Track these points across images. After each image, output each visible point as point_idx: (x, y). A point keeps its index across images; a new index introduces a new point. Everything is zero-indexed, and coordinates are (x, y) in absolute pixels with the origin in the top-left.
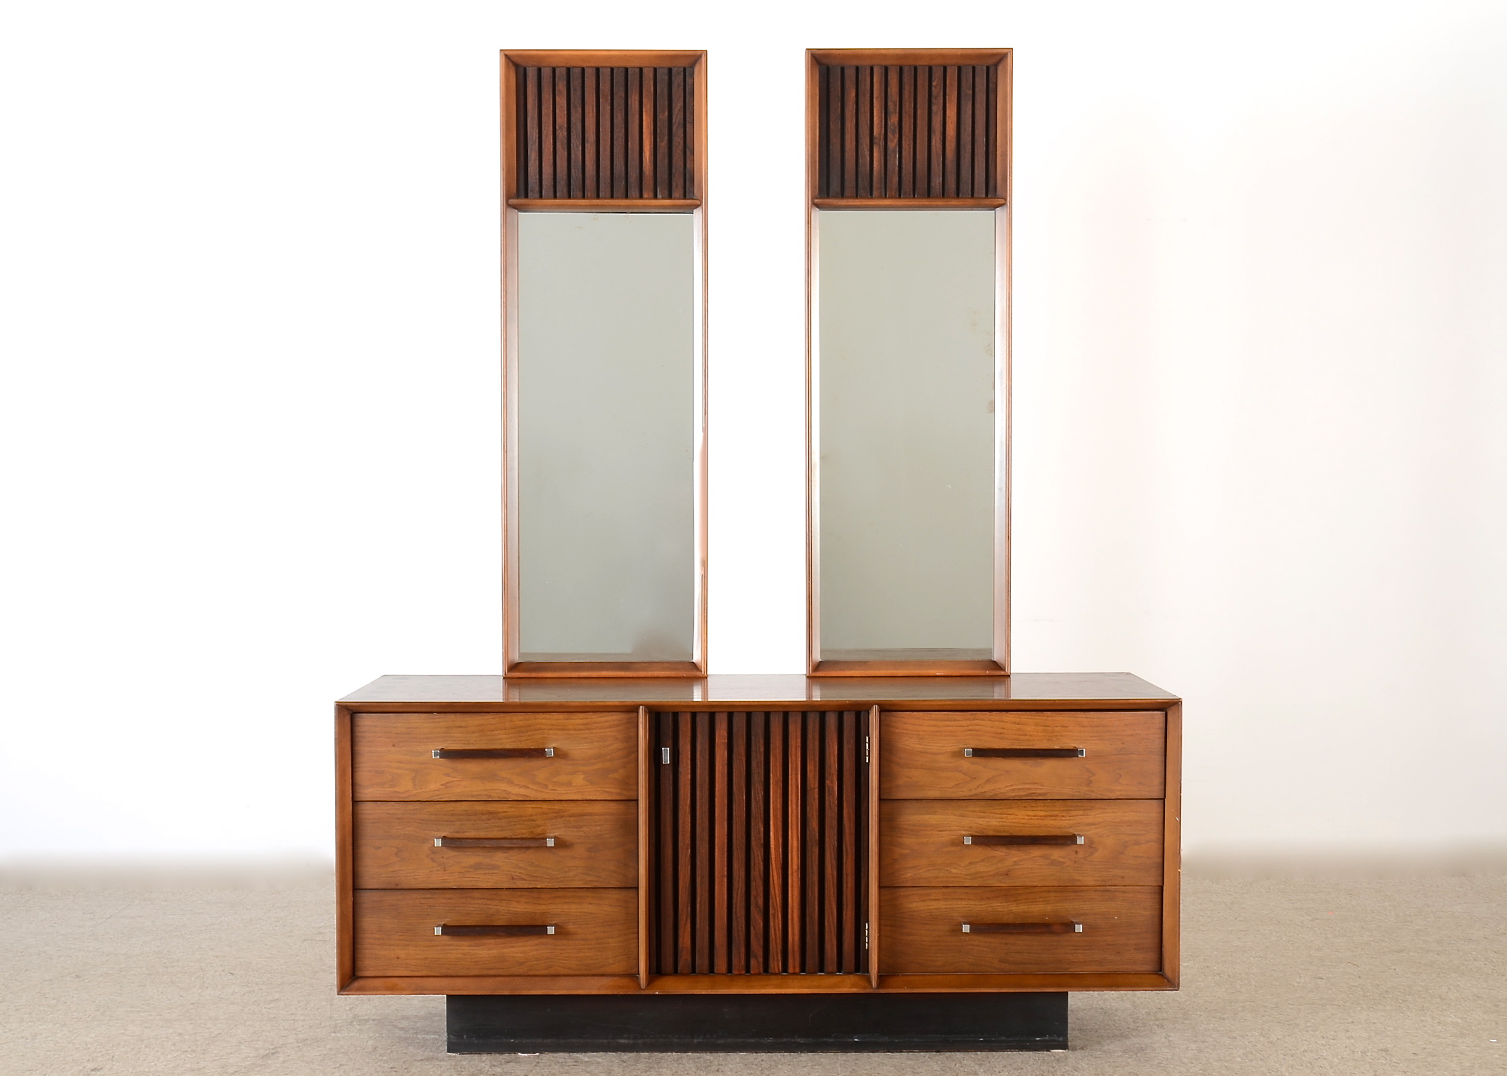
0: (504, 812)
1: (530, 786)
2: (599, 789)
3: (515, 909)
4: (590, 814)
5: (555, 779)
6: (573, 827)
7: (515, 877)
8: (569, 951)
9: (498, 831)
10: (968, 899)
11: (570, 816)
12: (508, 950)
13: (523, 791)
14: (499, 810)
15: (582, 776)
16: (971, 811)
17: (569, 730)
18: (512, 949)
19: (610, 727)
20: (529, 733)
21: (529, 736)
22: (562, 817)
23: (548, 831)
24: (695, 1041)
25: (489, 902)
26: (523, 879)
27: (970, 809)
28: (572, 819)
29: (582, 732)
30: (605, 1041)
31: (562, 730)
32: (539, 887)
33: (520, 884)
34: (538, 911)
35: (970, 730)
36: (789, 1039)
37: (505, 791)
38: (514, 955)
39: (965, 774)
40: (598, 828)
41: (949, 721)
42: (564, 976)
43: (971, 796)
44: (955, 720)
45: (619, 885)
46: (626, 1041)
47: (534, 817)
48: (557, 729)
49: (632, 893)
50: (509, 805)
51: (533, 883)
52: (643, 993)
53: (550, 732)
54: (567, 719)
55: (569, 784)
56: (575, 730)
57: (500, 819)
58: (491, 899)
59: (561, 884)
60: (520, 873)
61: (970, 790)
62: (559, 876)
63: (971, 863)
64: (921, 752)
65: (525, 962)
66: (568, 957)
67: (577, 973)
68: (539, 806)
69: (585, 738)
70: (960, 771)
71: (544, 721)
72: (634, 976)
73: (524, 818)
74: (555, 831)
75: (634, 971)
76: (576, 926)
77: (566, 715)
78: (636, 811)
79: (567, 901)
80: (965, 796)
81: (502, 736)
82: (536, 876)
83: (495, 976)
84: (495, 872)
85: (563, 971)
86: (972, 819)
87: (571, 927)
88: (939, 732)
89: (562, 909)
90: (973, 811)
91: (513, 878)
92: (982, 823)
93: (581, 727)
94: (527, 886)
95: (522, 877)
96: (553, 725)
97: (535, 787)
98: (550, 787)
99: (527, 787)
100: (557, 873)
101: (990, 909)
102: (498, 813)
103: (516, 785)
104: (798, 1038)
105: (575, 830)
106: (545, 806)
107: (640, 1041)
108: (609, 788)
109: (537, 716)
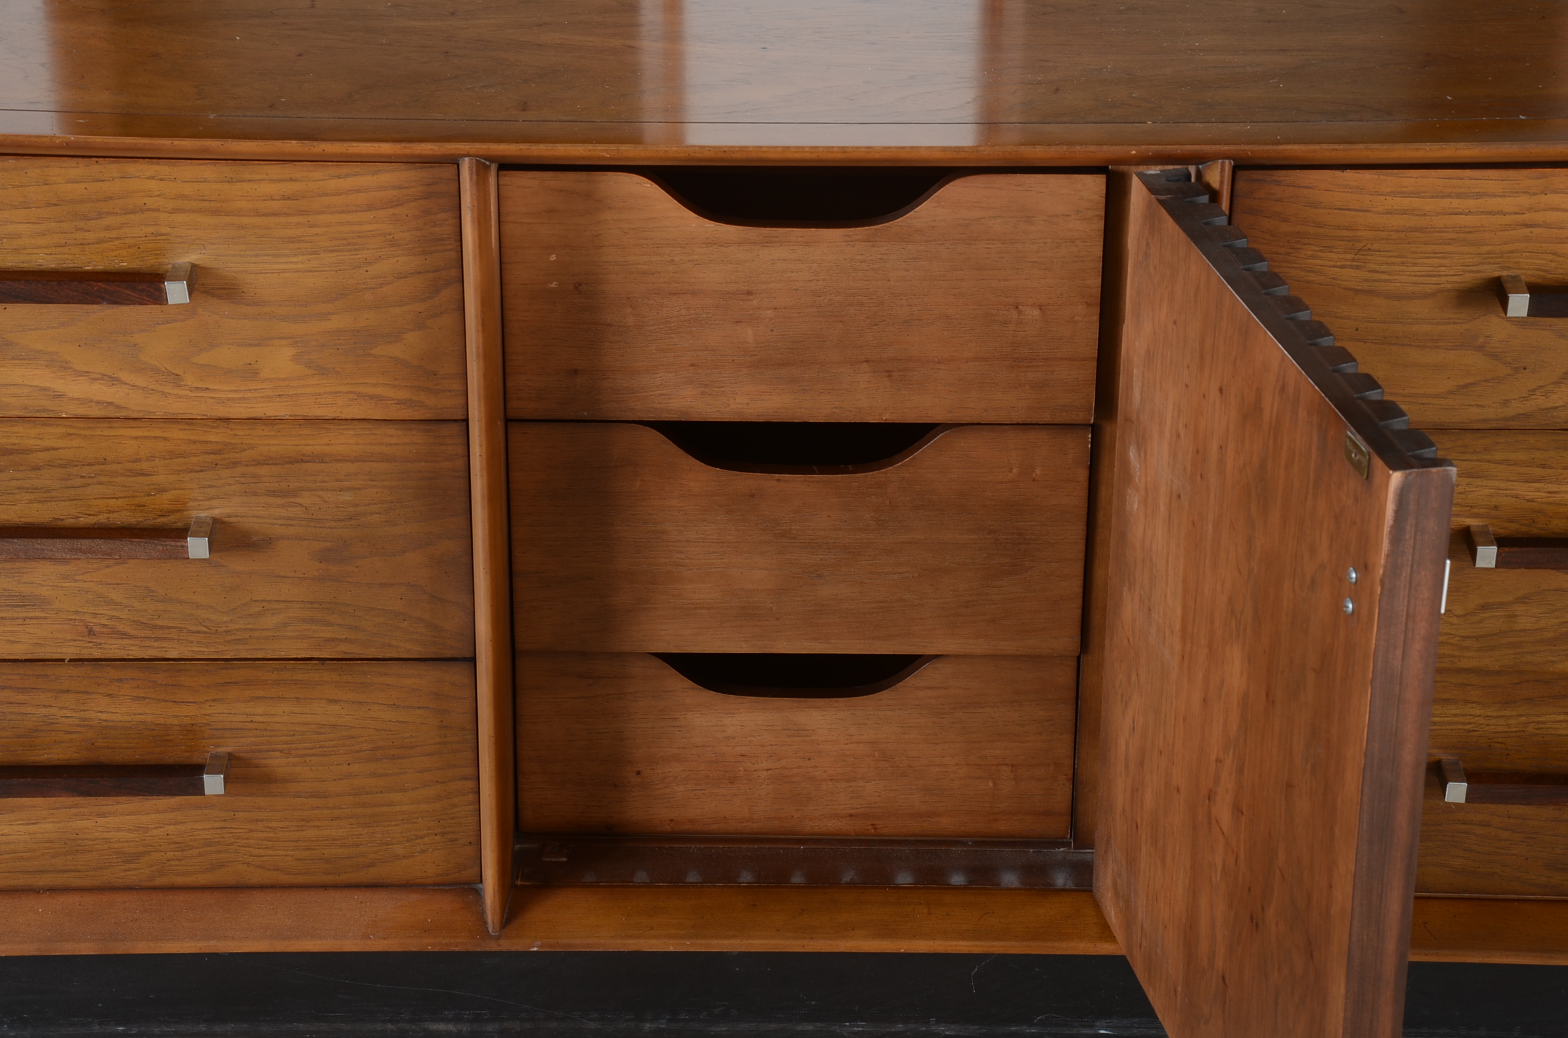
0: (47, 449)
1: (125, 376)
2: (345, 389)
3: (104, 716)
4: (319, 458)
5: (203, 359)
6: (271, 493)
7: (97, 629)
8: (273, 824)
9: (31, 502)
10: (1467, 702)
11: (259, 463)
12: (89, 823)
13: (101, 391)
14: (32, 443)
15: (289, 352)
16: (1499, 462)
17: (238, 213)
18: (102, 821)
19: (370, 207)
20: (109, 221)
21: (108, 228)
22: (235, 464)
23: (191, 504)
24: (647, 1026)
25: (21, 697)
26: (124, 635)
27: (1499, 456)
28: (263, 470)
29: (283, 219)
30: (389, 1026)
31: (216, 212)
32: (173, 654)
33: (114, 648)
34: (175, 721)
35: (1527, 226)
36: (911, 1026)
37: (45, 389)
38: (106, 835)
39: (1495, 356)
40: (347, 497)
41: (1459, 196)
42: (262, 887)
43: (1506, 419)
44: (1479, 196)
45: (415, 650)
46: (451, 1027)
47: (145, 466)
48: (200, 211)
49: (456, 675)
50: (62, 430)
51: (156, 644)
52: (493, 947)
53: (179, 218)
54: (230, 181)
55: (250, 373)
56: (258, 214)
57: (37, 468)
58: (24, 690)
59: (241, 647)
60: (111, 618)
61: (1506, 403)
62: (233, 626)
63: (1484, 607)
64: (1357, 291)
65: (139, 855)
66: (268, 839)
67: (300, 879)
68: (158, 433)
69: (292, 240)
70: (1480, 348)
71: (153, 185)
72: (470, 888)
73: (115, 467)
74: (214, 503)
75: (468, 874)
76: (292, 760)
77: (225, 169)
78: (460, 450)
79: (261, 693)
80: (1485, 421)
81: (21, 228)
82: (162, 627)
83: (53, 890)
84: (32, 614)
85: (258, 876)
86: (1503, 485)
87: (277, 763)
88: (1420, 230)
89: (247, 715)
90: (1507, 462)
91: (91, 632)
92: (1531, 495)
93: (276, 205)
94: (136, 653)
95: (121, 627)
96: (183, 197)
97: (140, 381)
98: (190, 380)
99: (114, 380)
100: (225, 619)
101: (1531, 729)
102: (28, 451)
103: (80, 374)
104: (938, 1022)
105: (279, 501)
106: (177, 433)
107: (491, 1027)
108: (375, 385)
109: (132, 168)
